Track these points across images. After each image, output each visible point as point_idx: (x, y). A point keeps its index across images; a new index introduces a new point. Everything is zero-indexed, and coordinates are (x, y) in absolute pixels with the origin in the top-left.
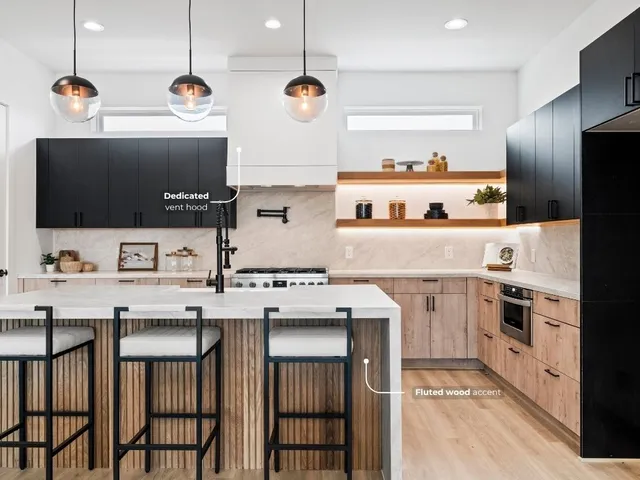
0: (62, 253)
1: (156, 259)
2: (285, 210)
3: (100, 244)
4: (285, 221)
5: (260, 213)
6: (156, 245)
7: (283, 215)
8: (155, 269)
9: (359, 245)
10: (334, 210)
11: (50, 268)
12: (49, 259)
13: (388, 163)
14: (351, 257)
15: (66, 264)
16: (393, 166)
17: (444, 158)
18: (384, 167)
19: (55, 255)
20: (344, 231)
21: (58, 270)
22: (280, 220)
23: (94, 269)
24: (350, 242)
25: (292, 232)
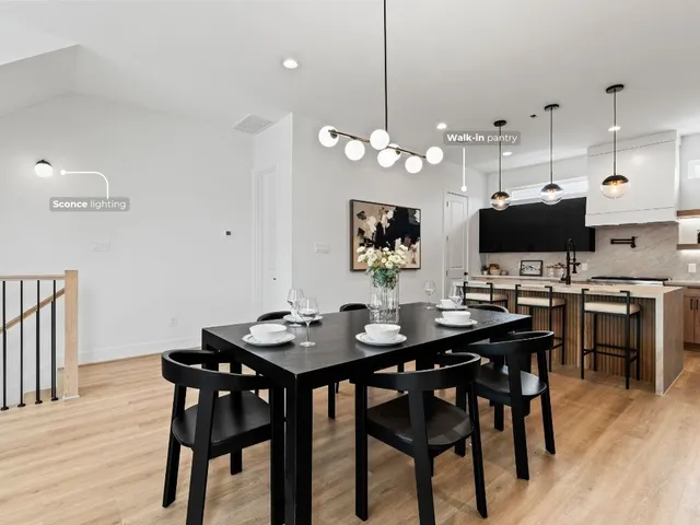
0: (491, 265)
1: (541, 270)
2: (633, 239)
3: (511, 260)
4: (633, 246)
5: (613, 242)
6: (542, 261)
7: (632, 242)
8: (541, 275)
10: (677, 237)
11: (485, 272)
12: (484, 268)
14: (694, 271)
15: (493, 271)
19: (488, 266)
20: (685, 252)
21: (489, 273)
23: (507, 274)
24: (694, 260)
25: (639, 254)
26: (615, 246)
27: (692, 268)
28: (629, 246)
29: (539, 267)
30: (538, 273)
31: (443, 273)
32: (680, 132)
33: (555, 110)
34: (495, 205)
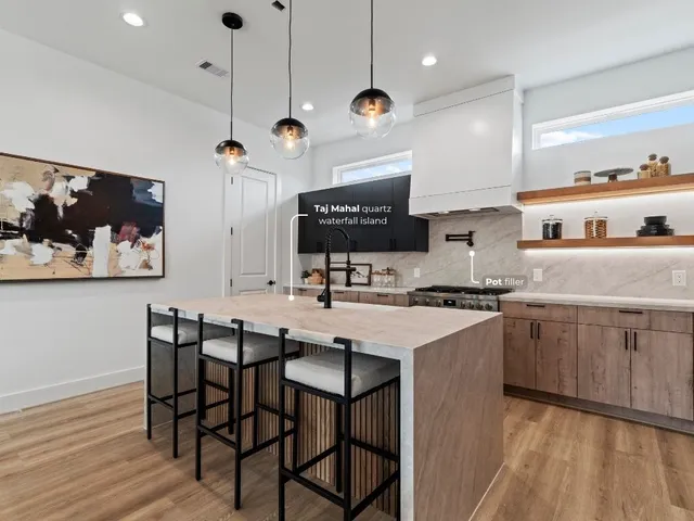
0: (314, 270)
1: (370, 278)
2: (471, 234)
4: (471, 244)
5: (448, 238)
6: (370, 265)
7: (469, 239)
8: (369, 284)
9: (548, 268)
10: (520, 232)
11: (307, 281)
12: (305, 275)
13: (581, 175)
14: (540, 279)
16: (589, 179)
17: (665, 160)
18: (576, 180)
19: (310, 271)
20: (530, 252)
22: (465, 243)
24: (539, 264)
26: (451, 243)
27: (538, 275)
29: (367, 273)
30: (365, 281)
31: (224, 282)
32: (521, 81)
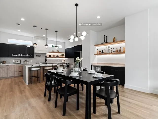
2: (40, 55)
12: (1, 62)
13: (53, 51)
17: (58, 51)
25: (41, 58)
26: (37, 57)
28: (39, 57)
29: (20, 61)
33: (47, 30)
34: (34, 46)
